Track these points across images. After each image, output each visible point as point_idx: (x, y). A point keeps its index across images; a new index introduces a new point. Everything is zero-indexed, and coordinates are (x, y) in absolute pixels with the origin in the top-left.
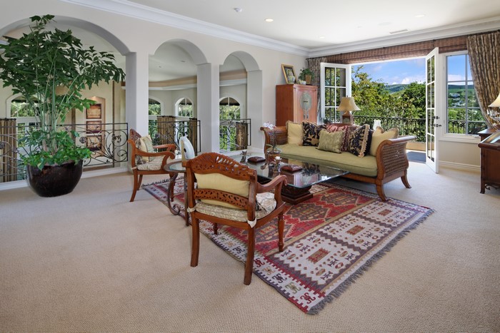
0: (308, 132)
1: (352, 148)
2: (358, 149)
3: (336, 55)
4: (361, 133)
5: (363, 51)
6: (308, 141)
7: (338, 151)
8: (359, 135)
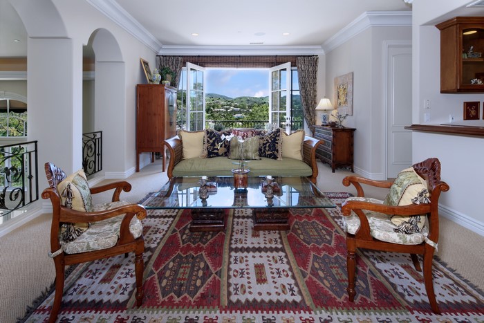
0: (214, 141)
1: (269, 152)
2: (276, 153)
3: (193, 56)
4: (277, 136)
5: (221, 56)
6: (215, 151)
7: (257, 157)
8: (275, 138)
